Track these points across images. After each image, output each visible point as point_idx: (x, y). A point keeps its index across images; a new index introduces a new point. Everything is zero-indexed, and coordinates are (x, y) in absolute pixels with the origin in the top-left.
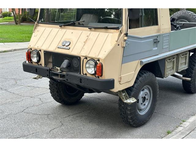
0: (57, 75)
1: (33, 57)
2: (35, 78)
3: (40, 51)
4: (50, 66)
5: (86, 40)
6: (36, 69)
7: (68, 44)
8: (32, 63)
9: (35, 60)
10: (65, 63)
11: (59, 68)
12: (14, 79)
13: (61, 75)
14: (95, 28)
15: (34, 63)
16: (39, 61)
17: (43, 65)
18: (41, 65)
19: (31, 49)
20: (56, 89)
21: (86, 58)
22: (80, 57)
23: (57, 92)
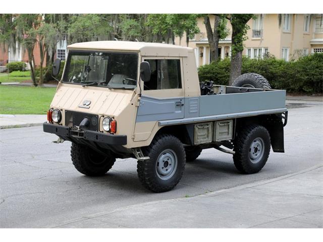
0: (76, 133)
1: (54, 117)
2: (55, 142)
3: (62, 110)
4: (71, 125)
5: (106, 100)
6: (57, 129)
7: (89, 103)
9: (56, 120)
10: (84, 122)
11: (78, 127)
12: (31, 154)
13: (80, 133)
14: (115, 89)
15: (54, 123)
16: (60, 121)
17: (64, 124)
18: (62, 124)
19: (53, 109)
20: (78, 154)
21: (103, 116)
22: (98, 116)
23: (79, 159)
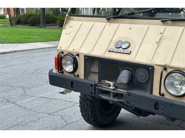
0: (108, 93)
1: (66, 64)
2: (62, 93)
3: (78, 55)
4: (94, 78)
5: (160, 39)
6: (72, 83)
7: (127, 45)
8: (63, 73)
9: (69, 68)
10: (124, 76)
11: (111, 83)
12: (22, 87)
13: (114, 93)
15: (65, 74)
17: (82, 76)
18: (78, 76)
19: (62, 53)
21: (165, 69)
22: (153, 67)
